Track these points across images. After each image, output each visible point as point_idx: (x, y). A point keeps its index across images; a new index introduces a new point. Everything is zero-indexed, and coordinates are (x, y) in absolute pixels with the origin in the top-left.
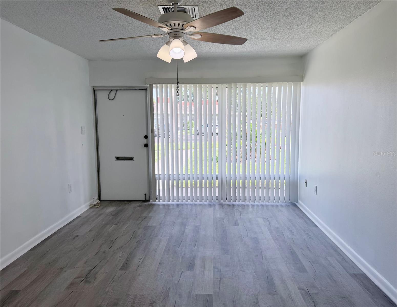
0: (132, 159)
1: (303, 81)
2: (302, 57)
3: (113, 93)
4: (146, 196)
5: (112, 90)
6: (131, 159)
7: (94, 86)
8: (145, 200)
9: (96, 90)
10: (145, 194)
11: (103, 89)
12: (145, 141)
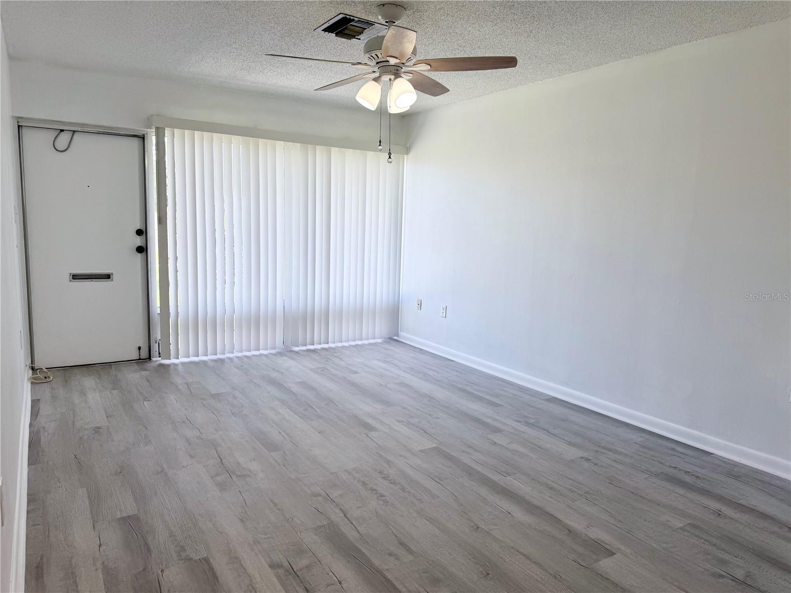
0: (110, 278)
1: (407, 154)
2: (403, 117)
3: (64, 138)
4: (141, 351)
5: (62, 131)
6: (108, 277)
7: (18, 117)
8: (140, 359)
9: (21, 126)
10: (139, 348)
11: (40, 126)
12: (138, 241)
